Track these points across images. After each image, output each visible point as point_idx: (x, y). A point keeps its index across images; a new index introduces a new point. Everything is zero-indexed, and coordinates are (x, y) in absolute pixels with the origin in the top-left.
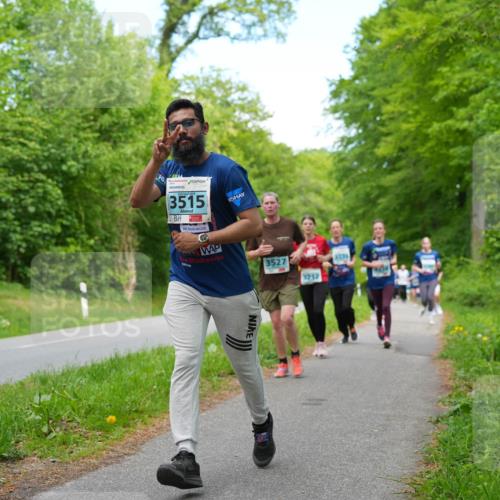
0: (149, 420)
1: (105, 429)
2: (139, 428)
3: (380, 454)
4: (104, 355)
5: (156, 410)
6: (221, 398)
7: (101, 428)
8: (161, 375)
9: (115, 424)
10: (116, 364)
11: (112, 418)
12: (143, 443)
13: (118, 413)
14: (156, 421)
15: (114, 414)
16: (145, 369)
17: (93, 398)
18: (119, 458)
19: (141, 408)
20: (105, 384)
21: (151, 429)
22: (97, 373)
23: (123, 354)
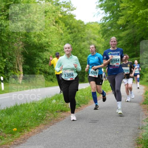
0: (30, 130)
1: (13, 133)
2: (26, 133)
3: (120, 141)
4: (11, 105)
5: (32, 126)
6: (58, 121)
7: (11, 133)
8: (34, 112)
9: (16, 132)
10: (16, 108)
11: (15, 129)
12: (28, 138)
13: (17, 127)
14: (32, 130)
15: (16, 128)
16: (27, 110)
17: (7, 121)
18: (18, 144)
19: (27, 125)
20: (12, 116)
21: (31, 133)
22: (9, 112)
23: (19, 104)
